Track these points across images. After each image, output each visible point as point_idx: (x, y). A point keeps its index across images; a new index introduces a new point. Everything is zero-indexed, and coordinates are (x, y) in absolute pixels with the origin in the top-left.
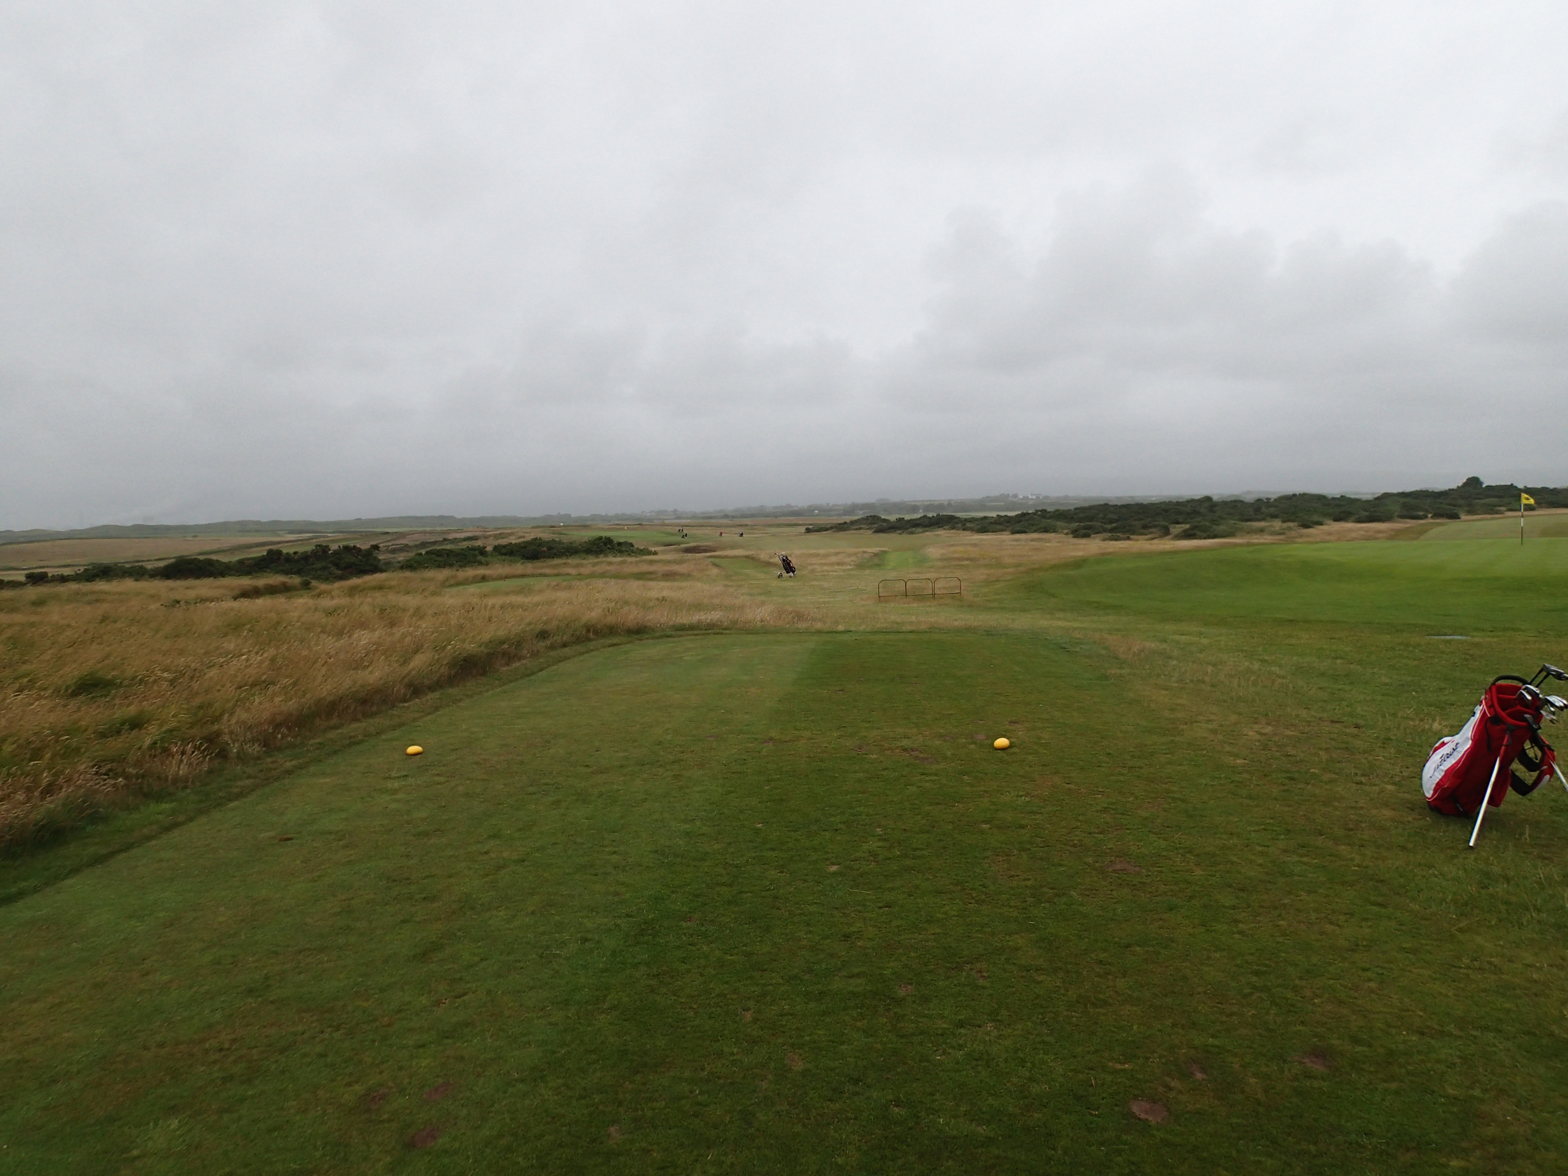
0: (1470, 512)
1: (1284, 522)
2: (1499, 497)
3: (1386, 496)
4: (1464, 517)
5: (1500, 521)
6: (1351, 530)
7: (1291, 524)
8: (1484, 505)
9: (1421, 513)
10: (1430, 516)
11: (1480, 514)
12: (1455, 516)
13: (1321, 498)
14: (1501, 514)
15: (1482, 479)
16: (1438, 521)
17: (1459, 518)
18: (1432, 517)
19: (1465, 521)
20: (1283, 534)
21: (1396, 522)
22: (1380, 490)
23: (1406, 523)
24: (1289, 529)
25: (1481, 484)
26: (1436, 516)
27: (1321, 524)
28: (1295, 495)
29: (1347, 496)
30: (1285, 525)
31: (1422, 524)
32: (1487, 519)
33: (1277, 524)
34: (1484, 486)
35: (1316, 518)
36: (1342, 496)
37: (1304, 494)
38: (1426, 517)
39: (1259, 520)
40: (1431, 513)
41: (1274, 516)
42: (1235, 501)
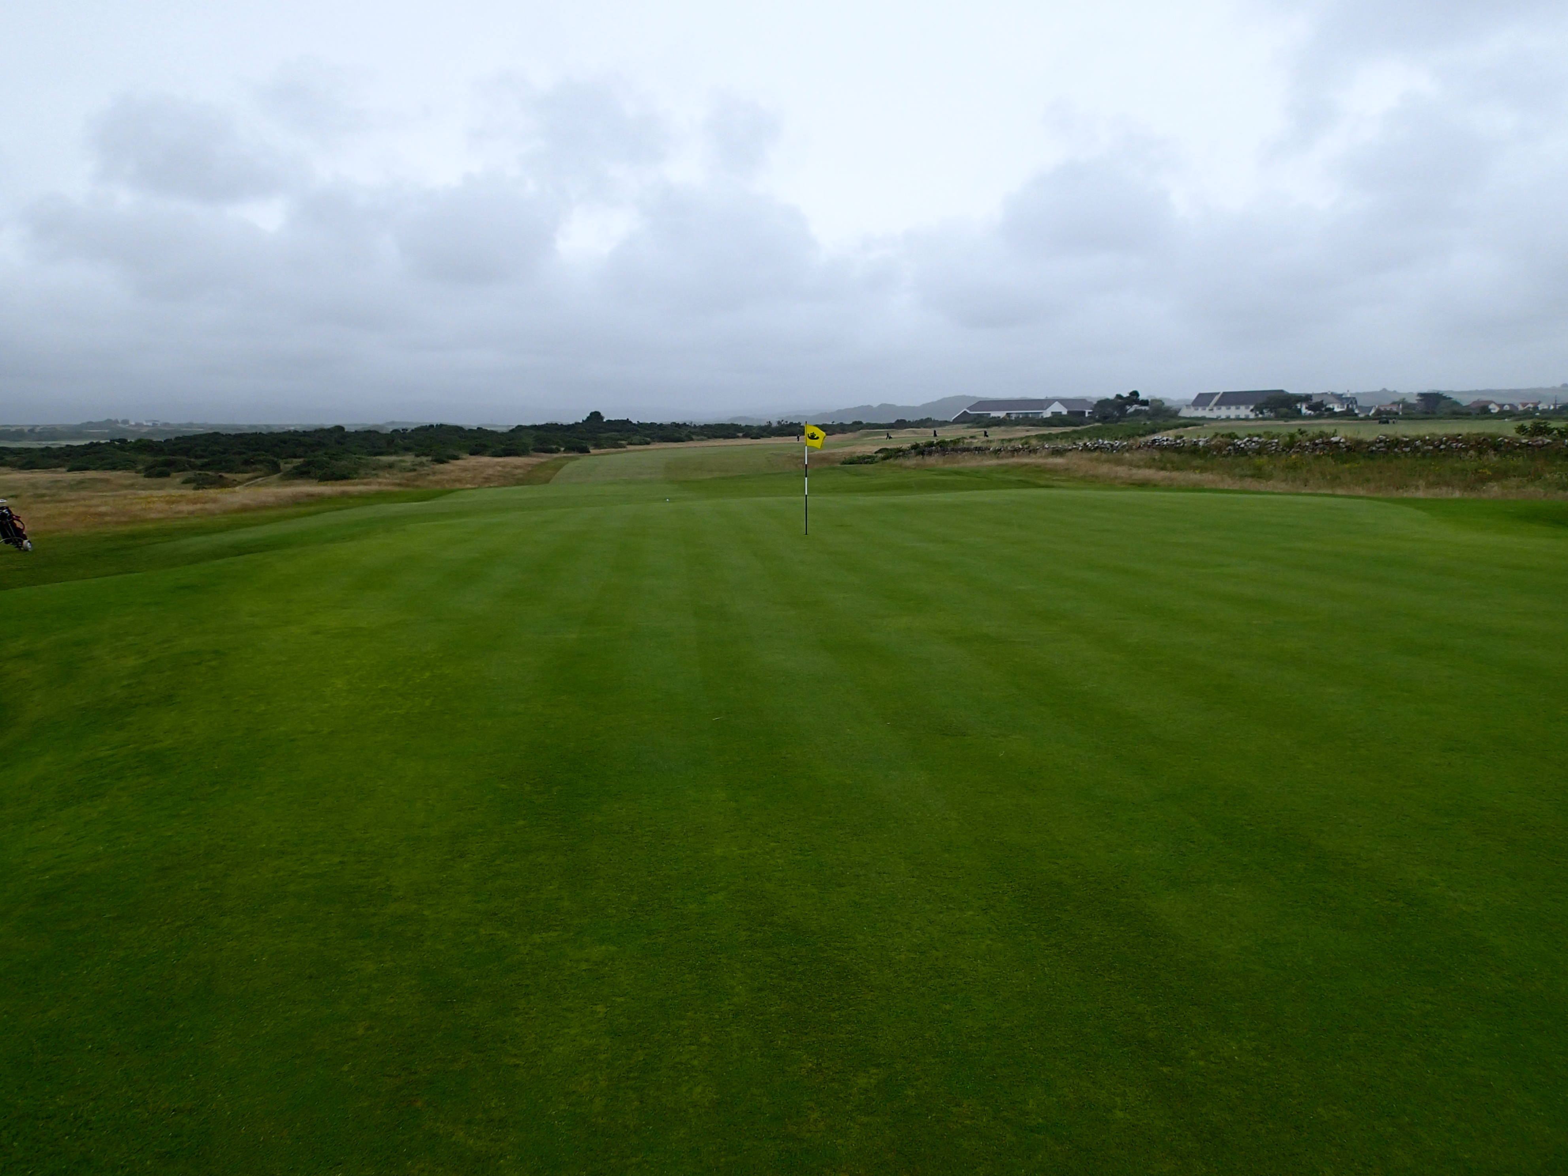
0: (598, 446)
1: (417, 456)
2: (618, 431)
3: (520, 428)
4: (592, 451)
5: (624, 455)
6: (487, 466)
7: (424, 459)
8: (607, 438)
9: (554, 447)
10: (562, 449)
11: (606, 448)
12: (585, 451)
13: (458, 430)
14: (625, 447)
15: (603, 414)
16: (570, 455)
17: (589, 452)
18: (564, 451)
19: (595, 455)
20: (415, 470)
21: (531, 456)
22: (515, 424)
23: (542, 457)
24: (422, 464)
25: (602, 418)
26: (569, 449)
27: (456, 458)
28: (432, 426)
29: (484, 428)
30: (419, 459)
31: (556, 459)
32: (612, 453)
33: (409, 459)
34: (605, 420)
35: (451, 452)
36: (478, 428)
37: (441, 425)
38: (557, 451)
39: (391, 454)
40: (562, 446)
41: (407, 449)
42: (369, 432)
